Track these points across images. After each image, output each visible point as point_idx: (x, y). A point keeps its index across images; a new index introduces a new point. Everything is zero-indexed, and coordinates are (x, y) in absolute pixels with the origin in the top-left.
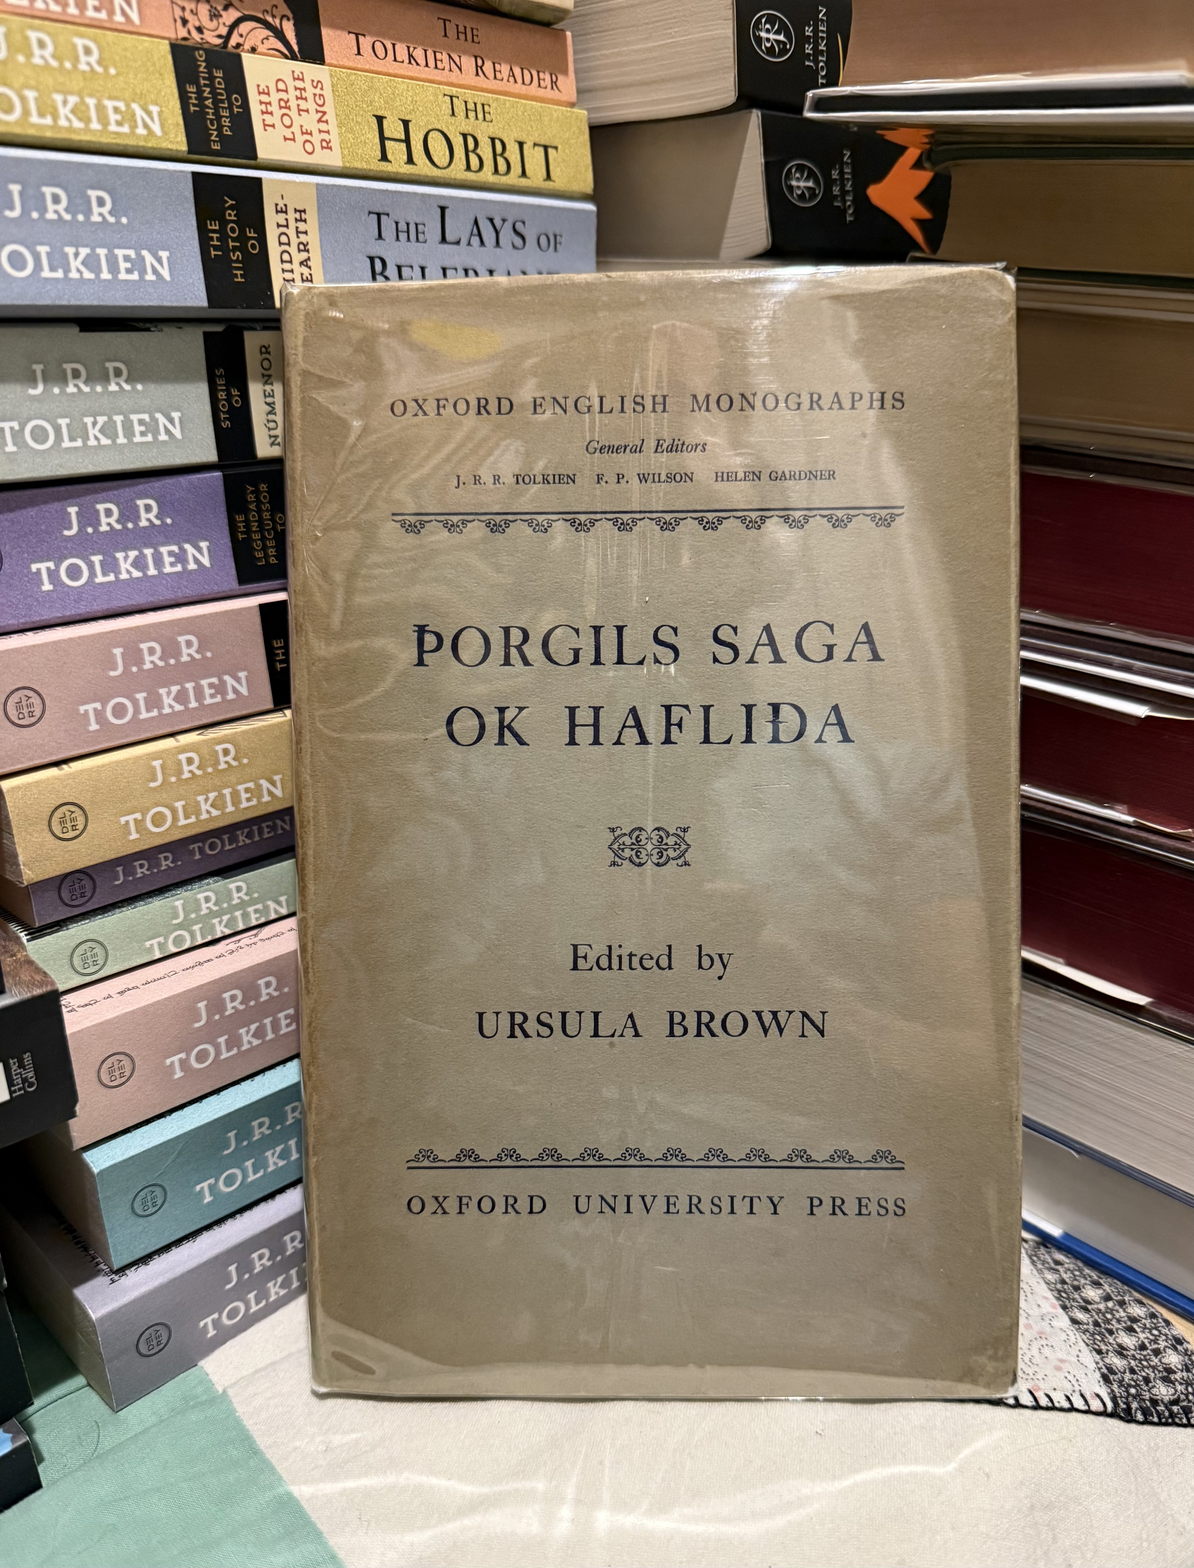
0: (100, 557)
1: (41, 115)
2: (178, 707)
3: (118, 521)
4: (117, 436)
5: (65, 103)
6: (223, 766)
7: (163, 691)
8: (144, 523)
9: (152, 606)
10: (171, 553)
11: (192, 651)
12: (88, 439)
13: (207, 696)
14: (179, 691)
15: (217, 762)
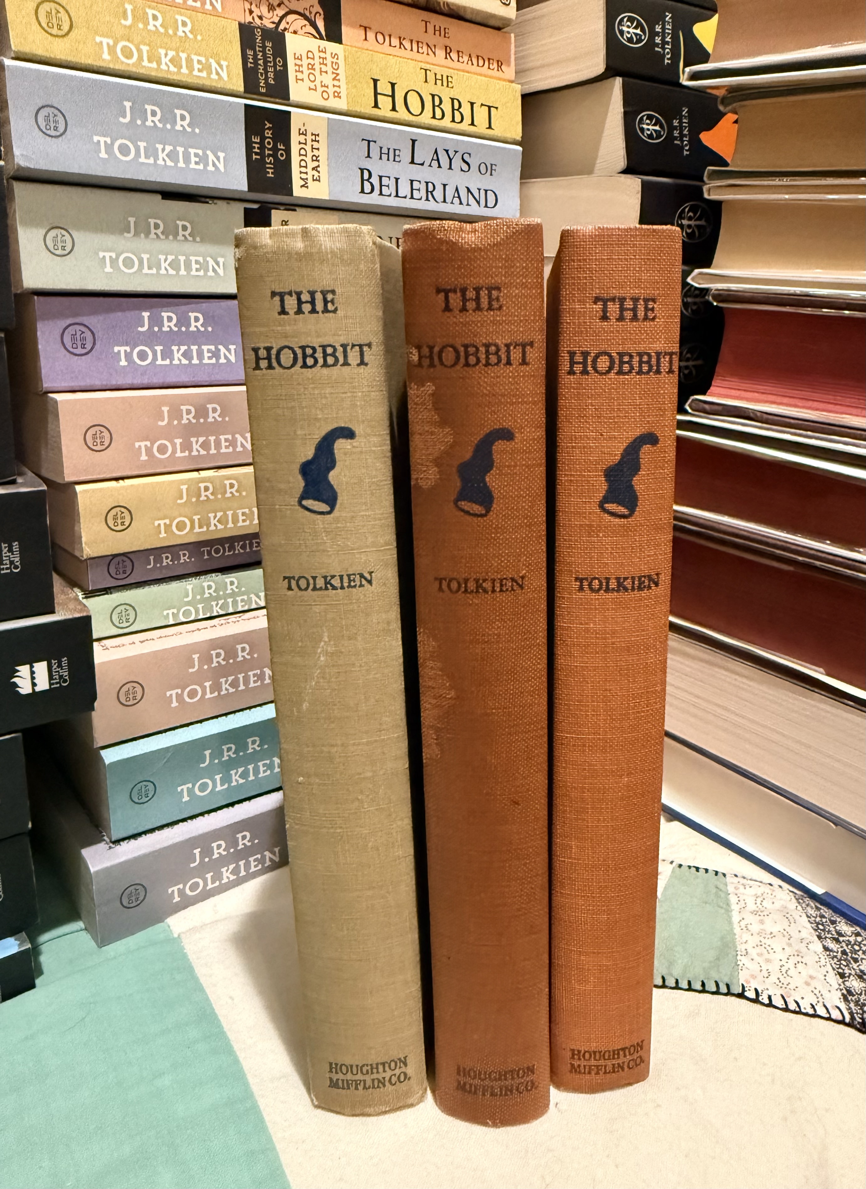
0: (162, 348)
1: (150, 61)
2: (203, 452)
3: (175, 325)
4: (180, 269)
5: (166, 55)
6: (228, 495)
7: (194, 440)
8: (193, 328)
9: (193, 384)
10: (209, 351)
11: (216, 415)
12: (161, 269)
13: (223, 447)
14: (204, 441)
15: (225, 492)
